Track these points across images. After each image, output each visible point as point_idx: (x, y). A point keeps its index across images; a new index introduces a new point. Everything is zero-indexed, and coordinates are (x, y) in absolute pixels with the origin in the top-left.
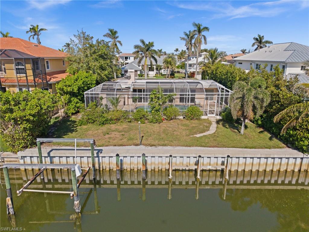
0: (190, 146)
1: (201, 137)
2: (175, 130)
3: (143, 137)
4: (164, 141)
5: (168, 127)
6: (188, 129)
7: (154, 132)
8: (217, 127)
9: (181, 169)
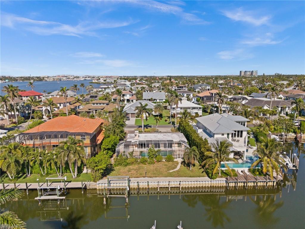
0: (167, 177)
1: (172, 172)
2: (161, 169)
3: (146, 173)
4: (156, 175)
5: (157, 166)
6: (167, 168)
7: (151, 170)
8: (181, 166)
9: (163, 187)
